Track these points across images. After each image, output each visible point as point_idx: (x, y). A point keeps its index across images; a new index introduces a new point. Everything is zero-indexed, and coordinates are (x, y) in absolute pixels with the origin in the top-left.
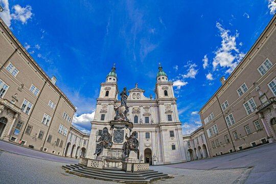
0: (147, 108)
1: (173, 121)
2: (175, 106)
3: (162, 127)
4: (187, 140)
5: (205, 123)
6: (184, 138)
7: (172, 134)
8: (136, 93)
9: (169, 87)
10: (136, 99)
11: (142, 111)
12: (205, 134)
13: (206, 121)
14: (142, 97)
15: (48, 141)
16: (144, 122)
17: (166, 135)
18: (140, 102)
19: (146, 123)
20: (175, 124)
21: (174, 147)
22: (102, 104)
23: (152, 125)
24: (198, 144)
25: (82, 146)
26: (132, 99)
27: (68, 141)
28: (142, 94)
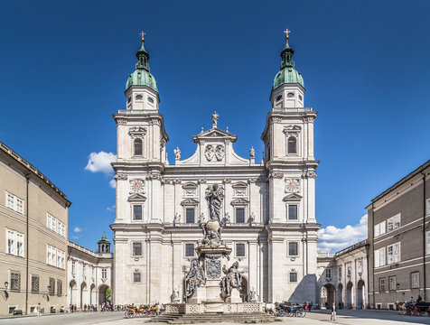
0: (240, 186)
1: (301, 219)
2: (312, 181)
3: (274, 232)
4: (326, 264)
5: (377, 234)
6: (319, 260)
7: (293, 250)
8: (215, 144)
9: (304, 127)
10: (214, 163)
11: (230, 193)
12: (371, 258)
13: (380, 229)
14: (231, 158)
15: (33, 290)
16: (232, 220)
17: (279, 250)
18: (225, 170)
19: (238, 222)
20: (303, 228)
21: (293, 277)
22: (130, 177)
23: (251, 229)
24: (349, 277)
25: (99, 283)
26: (205, 164)
27: (70, 278)
28: (230, 147)
